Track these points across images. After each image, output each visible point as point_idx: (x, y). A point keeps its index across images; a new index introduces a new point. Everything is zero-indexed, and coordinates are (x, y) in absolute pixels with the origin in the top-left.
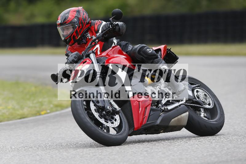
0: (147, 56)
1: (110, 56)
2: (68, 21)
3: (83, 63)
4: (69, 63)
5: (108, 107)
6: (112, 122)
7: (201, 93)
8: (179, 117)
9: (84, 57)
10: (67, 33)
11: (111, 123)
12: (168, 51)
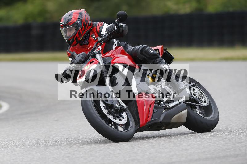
0: (149, 56)
1: (114, 56)
2: (71, 22)
3: (90, 63)
4: (76, 63)
5: (117, 105)
7: (198, 91)
8: (179, 114)
9: (91, 57)
10: (70, 34)
11: (119, 120)
12: (164, 51)
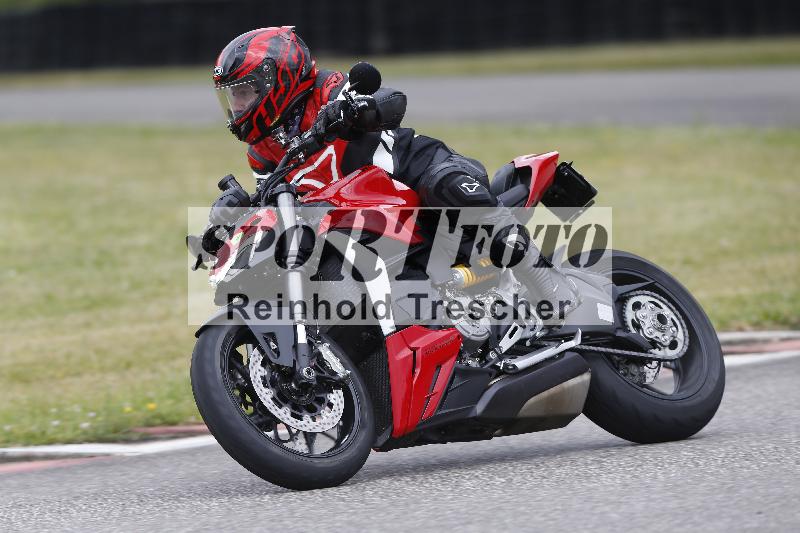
2: (243, 69)
5: (304, 372)
6: (313, 414)
7: (649, 312)
11: (310, 420)
12: (564, 169)
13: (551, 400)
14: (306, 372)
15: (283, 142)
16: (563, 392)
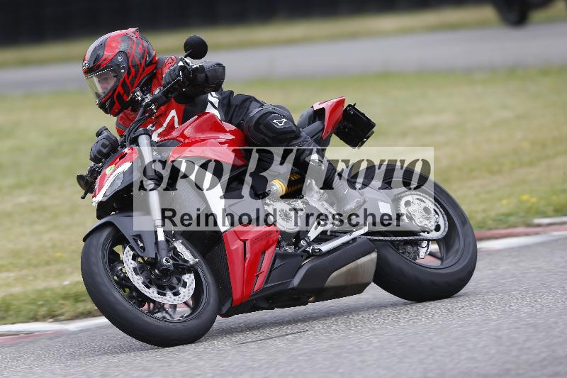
0: (274, 135)
2: (104, 61)
3: (120, 159)
6: (174, 291)
10: (106, 88)
11: (172, 296)
12: (350, 110)
13: (349, 272)
14: (165, 261)
15: (140, 98)
16: (357, 267)
